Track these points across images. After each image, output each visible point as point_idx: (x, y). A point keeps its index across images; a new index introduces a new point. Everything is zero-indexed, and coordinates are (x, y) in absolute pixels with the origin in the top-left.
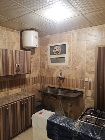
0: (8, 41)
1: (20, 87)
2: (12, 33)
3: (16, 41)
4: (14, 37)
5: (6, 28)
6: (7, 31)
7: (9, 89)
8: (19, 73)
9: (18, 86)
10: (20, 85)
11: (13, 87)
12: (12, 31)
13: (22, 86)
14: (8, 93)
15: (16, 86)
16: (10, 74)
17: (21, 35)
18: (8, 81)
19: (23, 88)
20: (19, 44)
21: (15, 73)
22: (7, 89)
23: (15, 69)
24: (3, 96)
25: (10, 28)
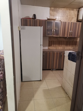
0: (69, 17)
1: (72, 46)
2: (72, 12)
3: (74, 16)
4: (73, 14)
5: (68, 9)
6: (69, 11)
7: (65, 46)
8: (71, 36)
9: (71, 45)
10: (72, 45)
11: (68, 45)
12: (73, 10)
13: (74, 46)
14: (64, 48)
15: (70, 45)
16: (66, 36)
17: (78, 12)
18: (65, 41)
19: (74, 47)
20: (76, 18)
21: (69, 36)
22: (64, 45)
23: (69, 34)
24: (62, 49)
25: (71, 8)
